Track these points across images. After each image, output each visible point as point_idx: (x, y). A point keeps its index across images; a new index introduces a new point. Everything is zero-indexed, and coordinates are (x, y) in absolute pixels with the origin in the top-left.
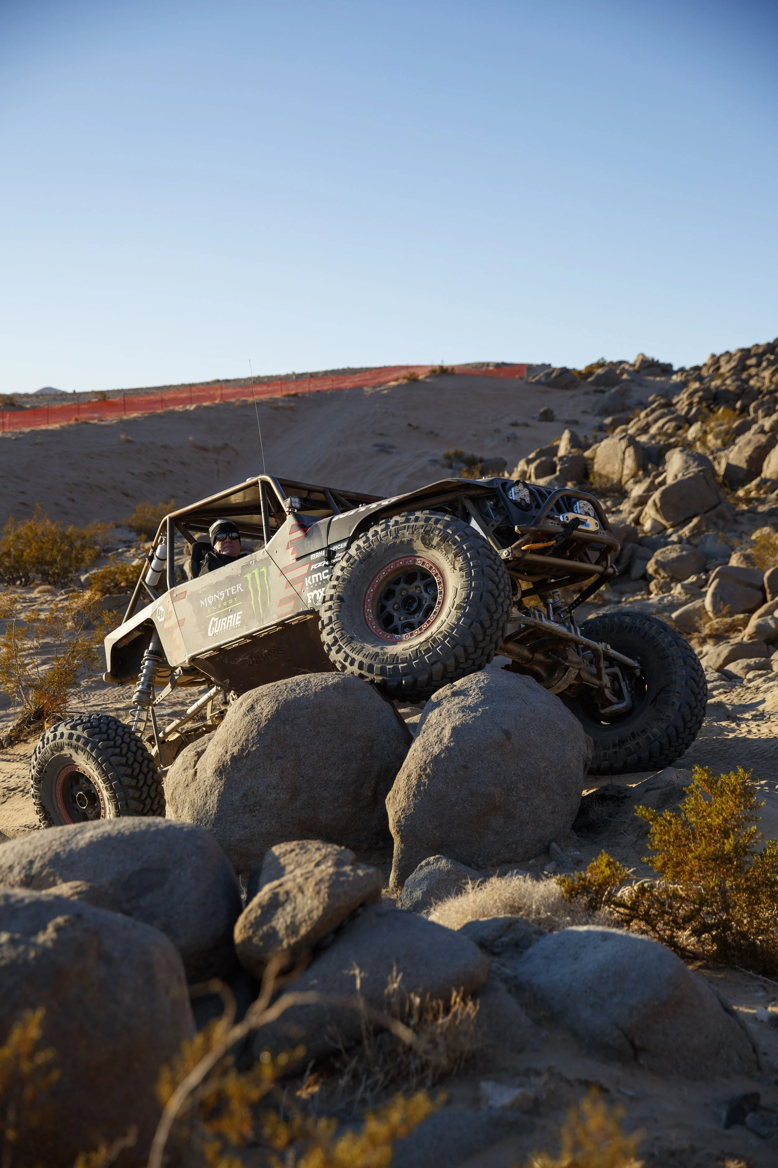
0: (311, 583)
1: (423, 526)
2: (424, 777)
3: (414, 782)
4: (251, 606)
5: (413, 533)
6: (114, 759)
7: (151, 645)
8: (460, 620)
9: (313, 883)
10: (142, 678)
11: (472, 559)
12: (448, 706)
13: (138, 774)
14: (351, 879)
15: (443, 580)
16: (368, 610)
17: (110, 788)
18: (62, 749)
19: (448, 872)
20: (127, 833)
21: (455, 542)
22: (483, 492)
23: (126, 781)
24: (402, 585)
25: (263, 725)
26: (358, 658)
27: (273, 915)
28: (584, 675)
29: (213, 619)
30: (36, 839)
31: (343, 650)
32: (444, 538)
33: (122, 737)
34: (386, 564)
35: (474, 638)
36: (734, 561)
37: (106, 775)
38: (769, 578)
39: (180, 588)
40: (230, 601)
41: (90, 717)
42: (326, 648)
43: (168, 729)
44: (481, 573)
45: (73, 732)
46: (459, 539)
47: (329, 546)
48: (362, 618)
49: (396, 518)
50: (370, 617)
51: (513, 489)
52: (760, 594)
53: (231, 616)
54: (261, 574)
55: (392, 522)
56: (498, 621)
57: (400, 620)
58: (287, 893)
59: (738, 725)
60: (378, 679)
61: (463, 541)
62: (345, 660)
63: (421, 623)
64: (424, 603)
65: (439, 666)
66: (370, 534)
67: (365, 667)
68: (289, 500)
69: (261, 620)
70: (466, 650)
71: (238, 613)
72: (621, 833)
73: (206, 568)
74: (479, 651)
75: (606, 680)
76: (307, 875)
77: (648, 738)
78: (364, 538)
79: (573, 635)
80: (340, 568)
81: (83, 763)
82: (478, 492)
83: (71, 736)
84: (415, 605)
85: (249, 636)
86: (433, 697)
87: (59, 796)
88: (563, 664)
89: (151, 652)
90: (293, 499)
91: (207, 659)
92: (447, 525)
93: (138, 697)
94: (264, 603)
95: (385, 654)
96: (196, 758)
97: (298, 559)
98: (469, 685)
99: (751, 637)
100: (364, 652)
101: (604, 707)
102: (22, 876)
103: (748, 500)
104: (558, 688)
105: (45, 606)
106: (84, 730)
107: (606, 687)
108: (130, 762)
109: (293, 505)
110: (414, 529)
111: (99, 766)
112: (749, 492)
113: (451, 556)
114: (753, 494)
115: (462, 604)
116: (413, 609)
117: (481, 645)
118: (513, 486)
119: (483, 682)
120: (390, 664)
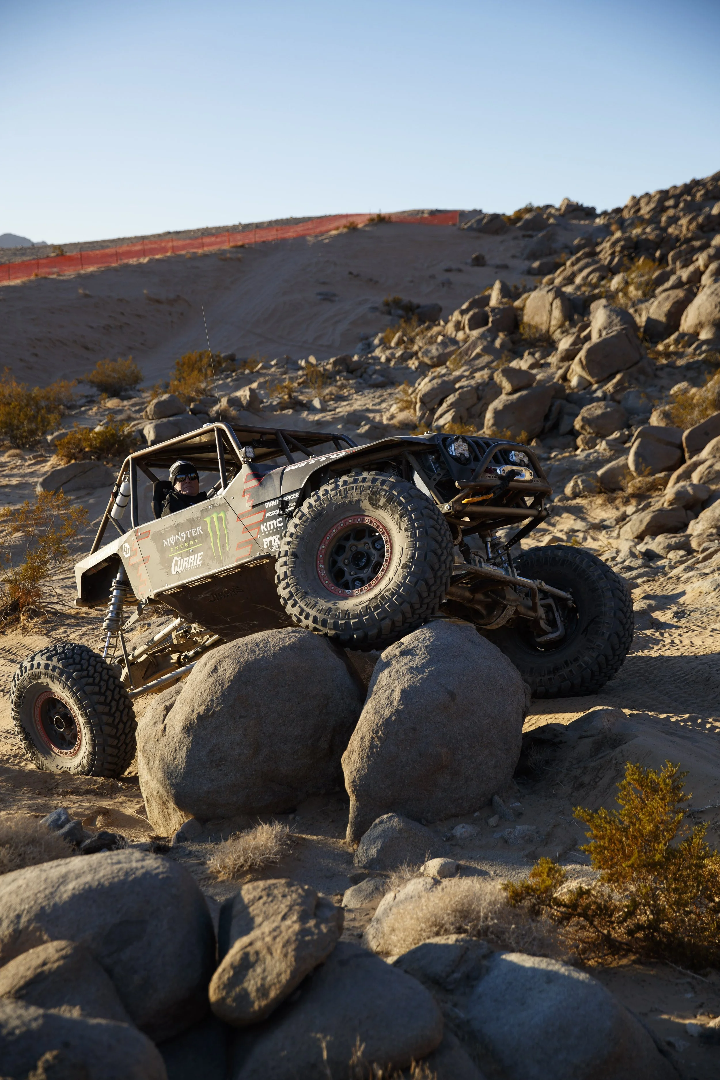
0: (266, 530)
1: (370, 487)
2: (376, 739)
3: (367, 744)
4: (210, 548)
5: (361, 494)
6: (88, 689)
7: (118, 575)
8: (407, 578)
9: (281, 945)
10: (111, 607)
11: (416, 520)
12: (397, 667)
13: (111, 702)
14: (315, 937)
15: (390, 539)
16: (320, 566)
17: (85, 715)
18: (39, 678)
19: (401, 831)
20: (106, 883)
21: (400, 503)
22: (425, 447)
23: (100, 708)
24: (352, 542)
25: (226, 686)
26: (313, 613)
27: (245, 976)
28: (522, 609)
29: (176, 558)
30: (22, 889)
31: (298, 605)
32: (390, 500)
33: (95, 667)
34: (336, 522)
35: (420, 595)
36: (655, 420)
37: (81, 703)
38: (688, 438)
39: (144, 527)
40: (192, 543)
41: (64, 647)
42: (282, 601)
43: (137, 653)
44: (425, 533)
45: (49, 662)
46: (404, 501)
47: (282, 496)
48: (315, 573)
49: (345, 478)
50: (323, 573)
51: (453, 445)
52: (678, 452)
53: (193, 557)
54: (220, 519)
55: (341, 483)
56: (441, 577)
57: (351, 575)
58: (257, 953)
59: (662, 634)
60: (331, 633)
61: (408, 503)
62: (301, 614)
63: (370, 579)
64: (372, 559)
65: (388, 621)
66: (321, 493)
67: (319, 621)
68: (243, 450)
69: (220, 562)
70: (412, 607)
71: (199, 554)
72: (558, 784)
73: (167, 509)
74: (425, 607)
75: (541, 612)
76: (275, 934)
77: (580, 666)
78: (315, 497)
79: (510, 577)
81: (59, 691)
82: (421, 448)
83: (47, 666)
84: (364, 560)
85: (211, 576)
86: (383, 655)
87: (38, 719)
88: (502, 603)
89: (118, 583)
90: (247, 449)
91: (171, 594)
92: (393, 487)
93: (108, 624)
94: (223, 546)
95: (337, 609)
96: (165, 713)
97: (253, 507)
98: (416, 643)
99: (671, 504)
100: (318, 607)
101: (540, 636)
102: (11, 930)
103: (667, 354)
104: (497, 624)
105: (15, 471)
106: (59, 661)
107: (541, 618)
108: (103, 691)
109: (248, 455)
110: (362, 490)
111: (74, 694)
112: (668, 346)
113: (397, 516)
114: (672, 348)
115: (408, 563)
116: (362, 564)
117: (426, 601)
118: (453, 442)
119: (429, 639)
120: (343, 619)
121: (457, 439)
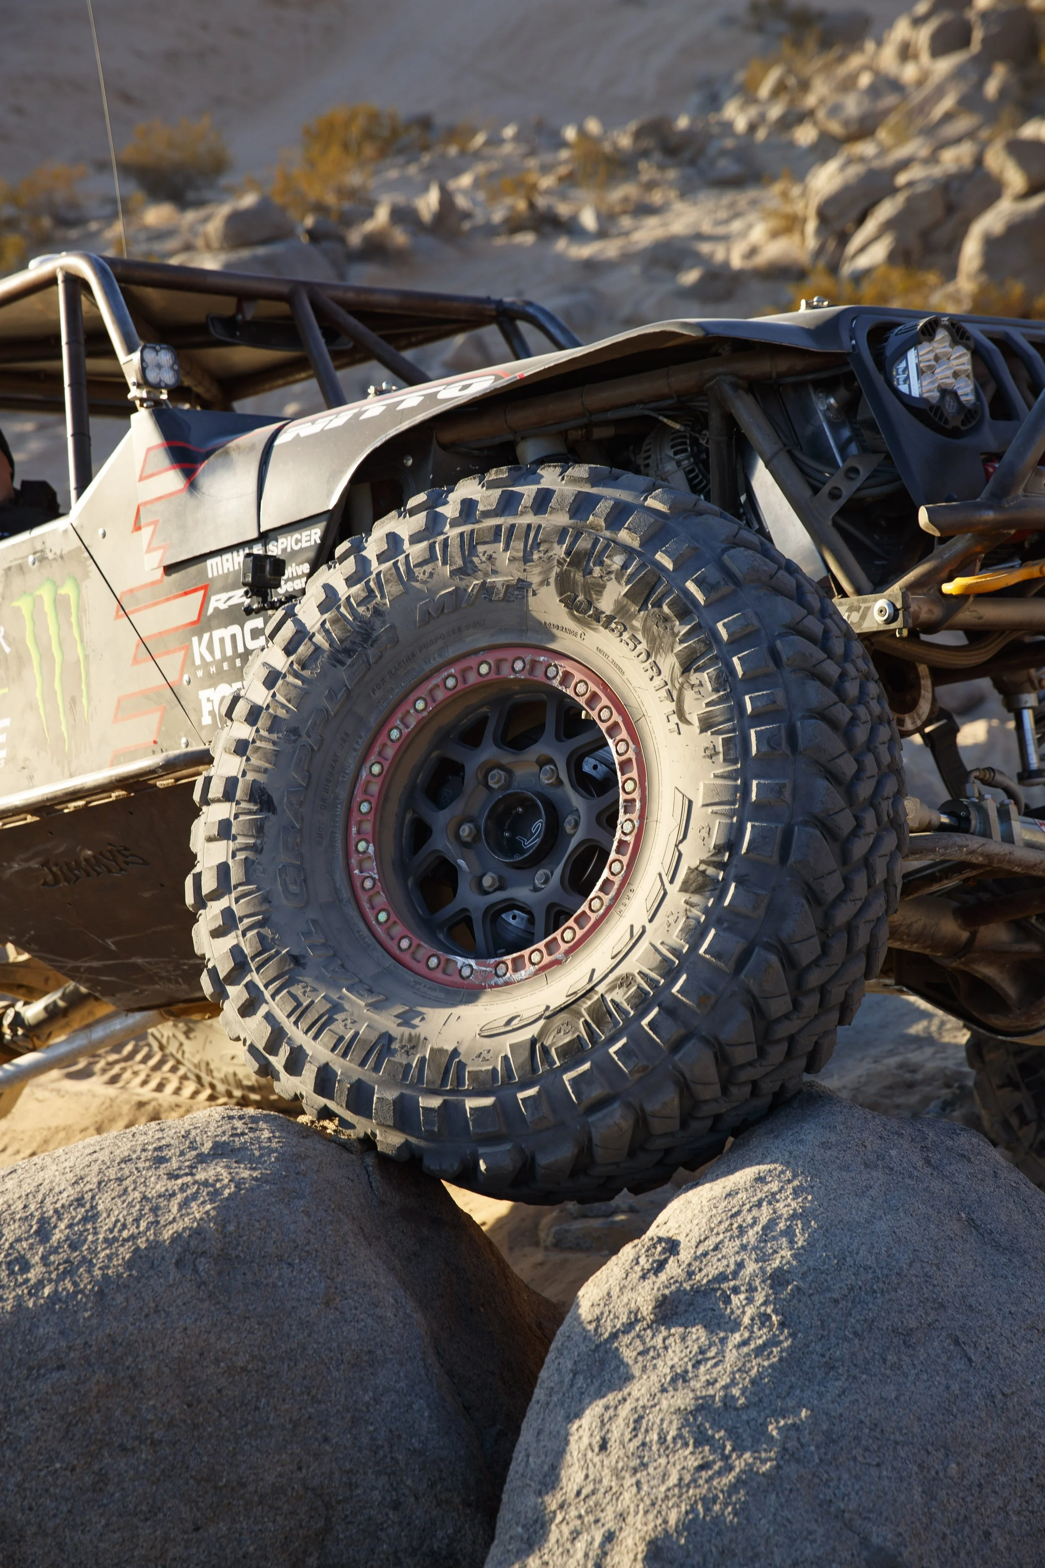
0: (209, 658)
1: (563, 532)
4: (32, 706)
5: (526, 558)
8: (703, 935)
11: (752, 682)
12: (640, 1390)
15: (638, 753)
16: (362, 846)
21: (685, 608)
22: (799, 364)
24: (489, 752)
26: (317, 1049)
31: (263, 1010)
32: (645, 590)
34: (428, 668)
35: (756, 1009)
42: (207, 981)
44: (785, 743)
46: (700, 597)
47: (265, 537)
48: (340, 876)
49: (469, 490)
50: (369, 876)
51: (912, 354)
54: (61, 605)
55: (450, 510)
57: (483, 891)
60: (388, 1140)
61: (718, 606)
62: (273, 1046)
63: (555, 919)
64: (568, 829)
65: (617, 1115)
66: (374, 545)
67: (342, 1089)
68: (141, 354)
70: (721, 1056)
80: (264, 673)
82: (783, 365)
84: (537, 829)
85: (32, 808)
90: (150, 356)
92: (657, 534)
94: (73, 703)
95: (414, 1044)
97: (168, 570)
100: (338, 1027)
109: (152, 376)
110: (531, 543)
113: (669, 663)
115: (711, 871)
116: (531, 843)
117: (783, 1030)
118: (914, 342)
119: (789, 1233)
120: (433, 1092)
121: (929, 332)
